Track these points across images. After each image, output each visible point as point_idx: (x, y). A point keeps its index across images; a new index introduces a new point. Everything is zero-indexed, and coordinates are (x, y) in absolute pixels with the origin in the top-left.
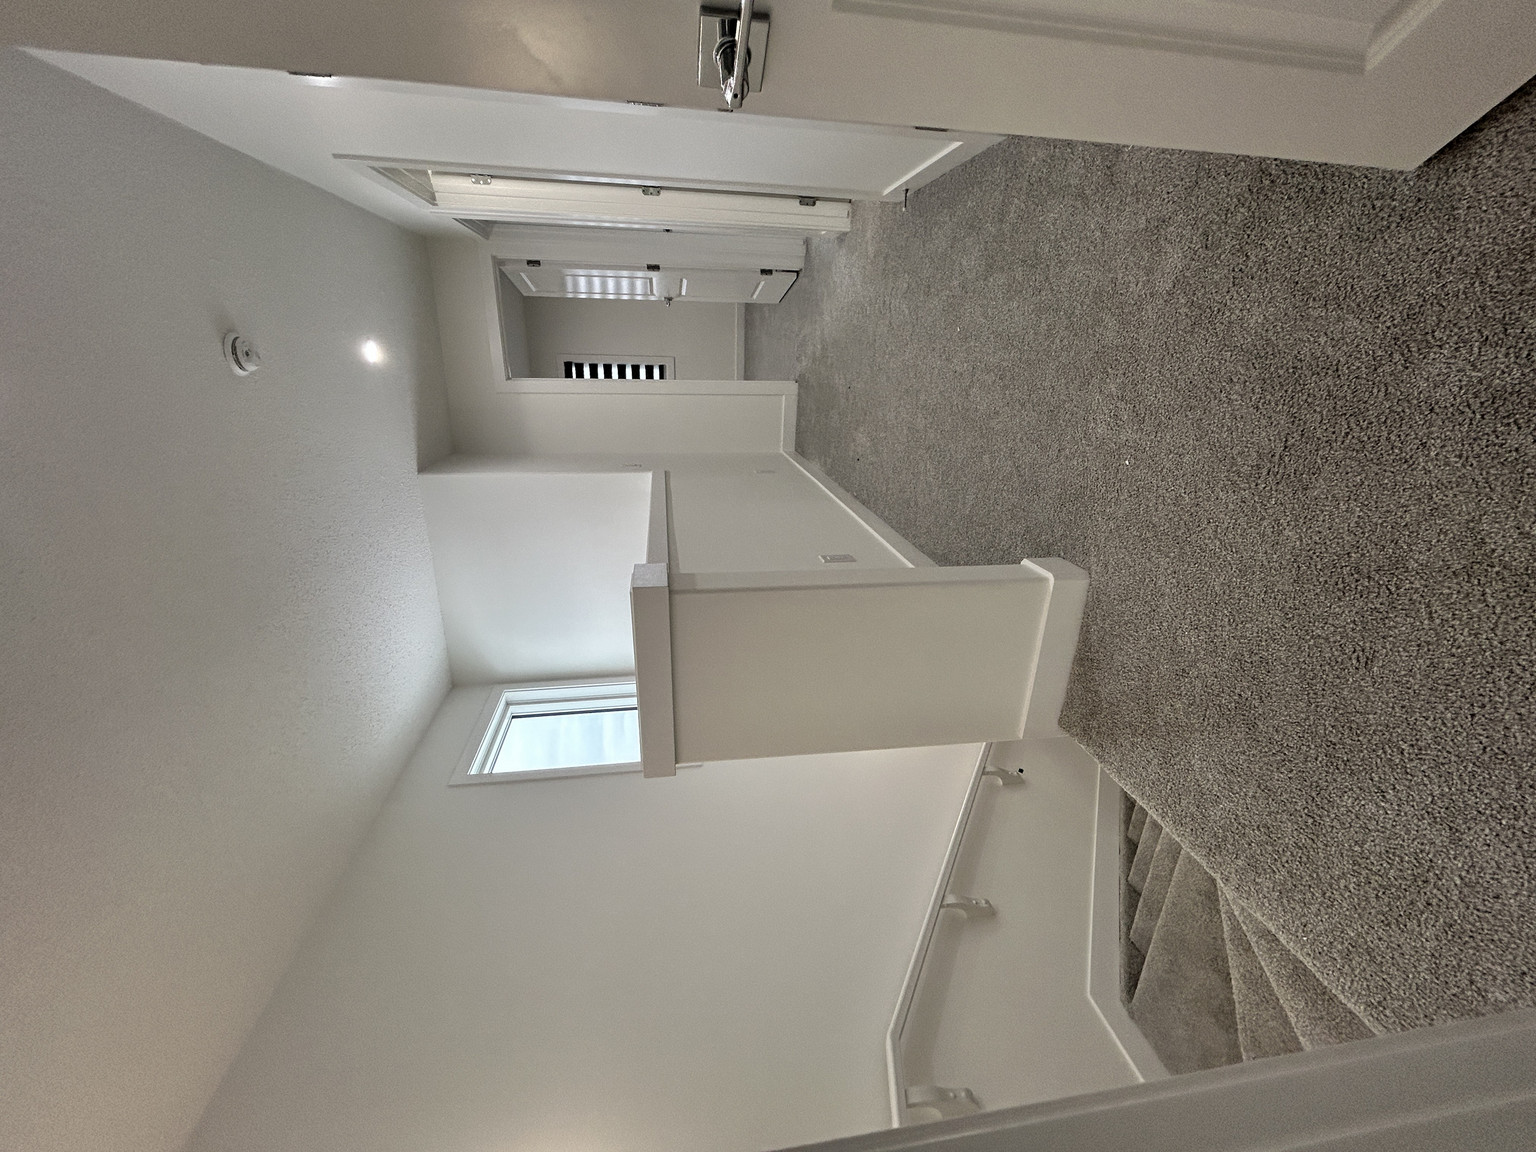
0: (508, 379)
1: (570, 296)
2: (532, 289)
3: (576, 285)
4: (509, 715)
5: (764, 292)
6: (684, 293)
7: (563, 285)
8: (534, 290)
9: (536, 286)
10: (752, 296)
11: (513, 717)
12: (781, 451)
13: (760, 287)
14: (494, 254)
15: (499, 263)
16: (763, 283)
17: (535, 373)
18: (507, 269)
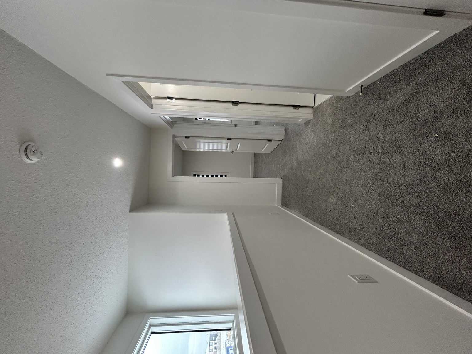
0: (173, 176)
1: (198, 150)
2: (185, 148)
3: (200, 146)
4: (150, 332)
5: (267, 148)
6: (238, 149)
7: (196, 146)
8: (186, 148)
9: (187, 146)
10: (262, 150)
11: (152, 333)
12: (276, 205)
13: (266, 146)
14: (173, 134)
15: (175, 137)
16: (267, 145)
17: (183, 174)
18: (178, 139)
